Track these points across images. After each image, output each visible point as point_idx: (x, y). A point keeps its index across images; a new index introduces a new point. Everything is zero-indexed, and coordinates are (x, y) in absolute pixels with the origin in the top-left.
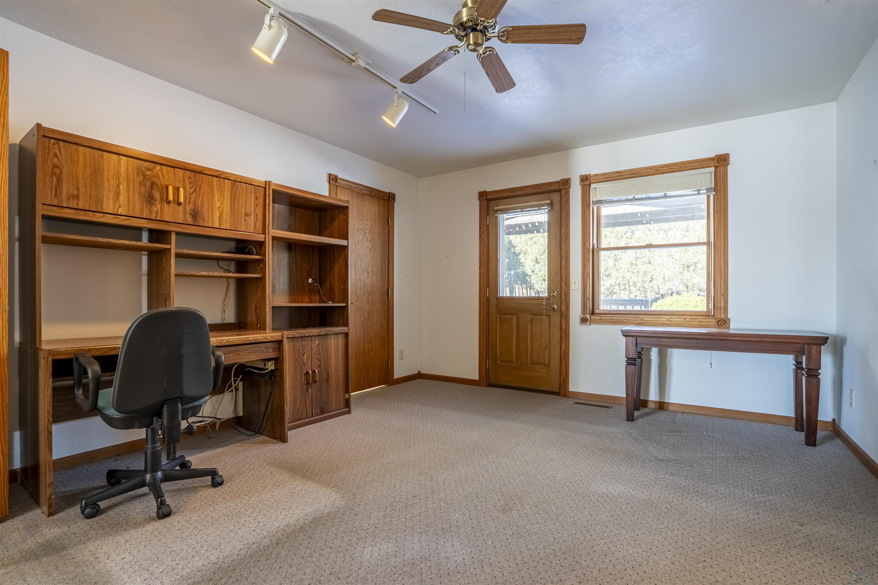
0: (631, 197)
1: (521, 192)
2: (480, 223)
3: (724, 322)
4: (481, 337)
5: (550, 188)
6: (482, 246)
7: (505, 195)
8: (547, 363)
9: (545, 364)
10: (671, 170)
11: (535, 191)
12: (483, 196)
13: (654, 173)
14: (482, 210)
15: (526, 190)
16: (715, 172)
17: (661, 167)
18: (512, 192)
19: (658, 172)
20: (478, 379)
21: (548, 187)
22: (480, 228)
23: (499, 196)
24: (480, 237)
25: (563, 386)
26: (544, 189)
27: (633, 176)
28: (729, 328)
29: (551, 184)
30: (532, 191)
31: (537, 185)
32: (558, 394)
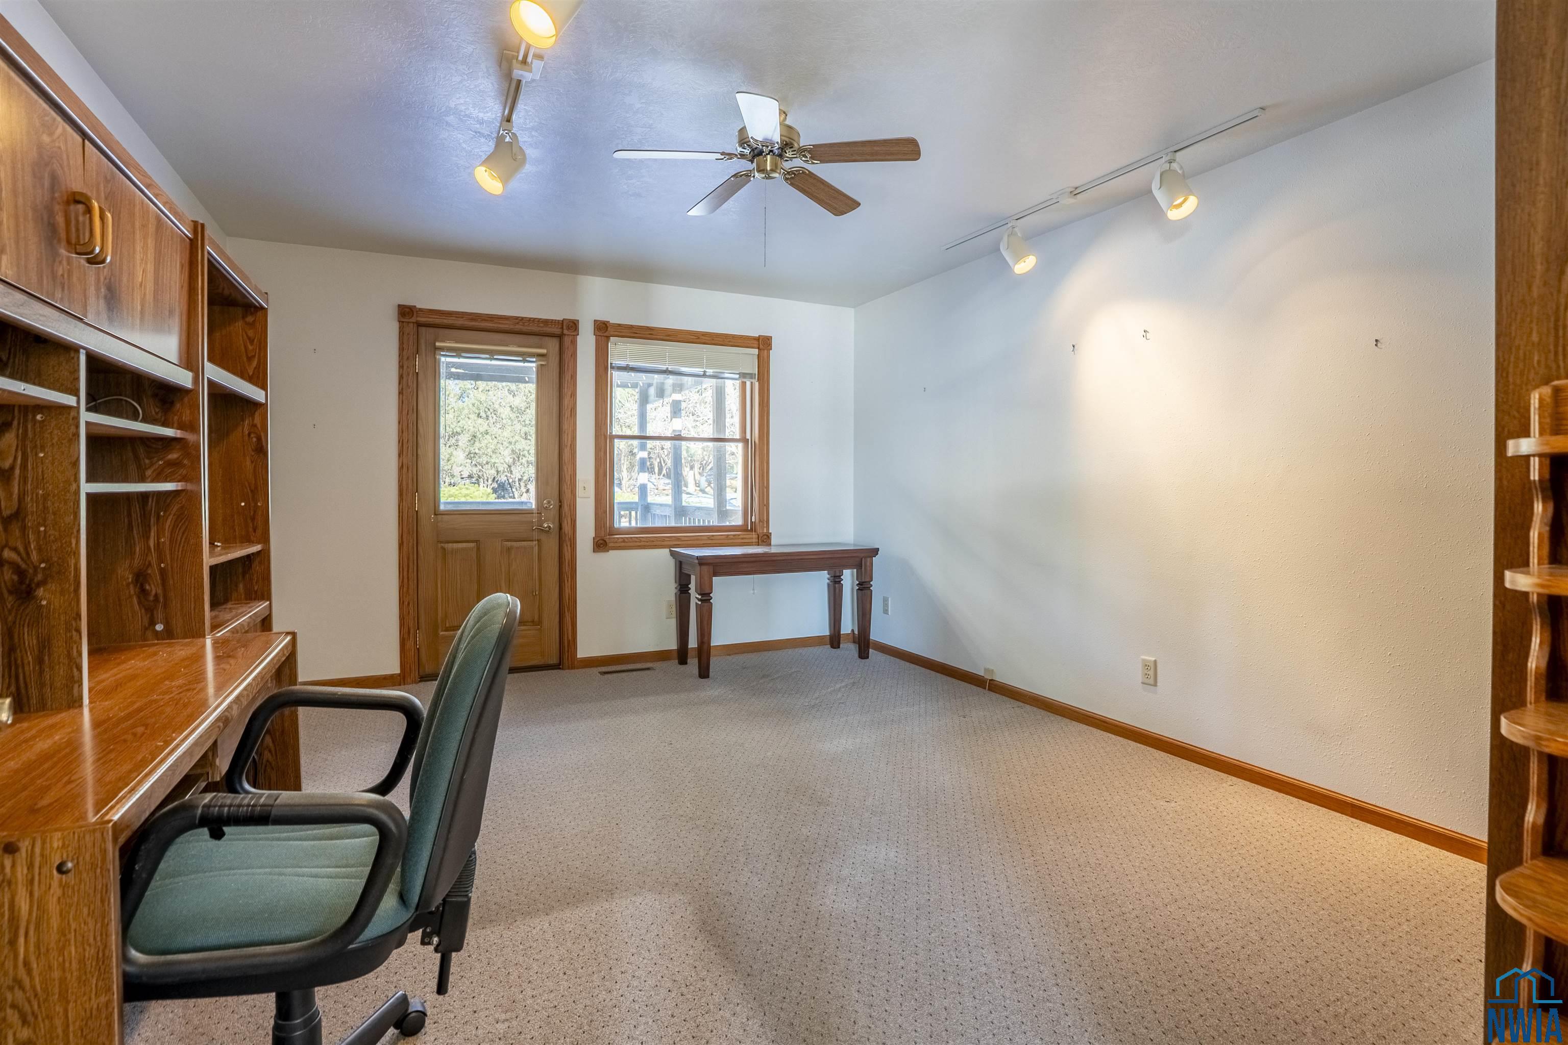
0: (664, 367)
1: (491, 325)
2: (401, 367)
3: (765, 539)
4: (405, 589)
5: (545, 329)
6: (405, 412)
7: (460, 322)
8: (536, 619)
9: (533, 622)
10: (713, 342)
11: (518, 327)
12: (405, 313)
13: (695, 340)
14: (405, 341)
15: (500, 323)
16: (759, 356)
17: (703, 335)
18: (472, 320)
19: (698, 341)
20: (398, 671)
21: (542, 327)
22: (401, 377)
23: (445, 321)
24: (401, 393)
25: (568, 651)
26: (534, 328)
27: (668, 338)
28: (770, 545)
29: (546, 322)
30: (512, 327)
31: (522, 318)
32: (558, 666)
